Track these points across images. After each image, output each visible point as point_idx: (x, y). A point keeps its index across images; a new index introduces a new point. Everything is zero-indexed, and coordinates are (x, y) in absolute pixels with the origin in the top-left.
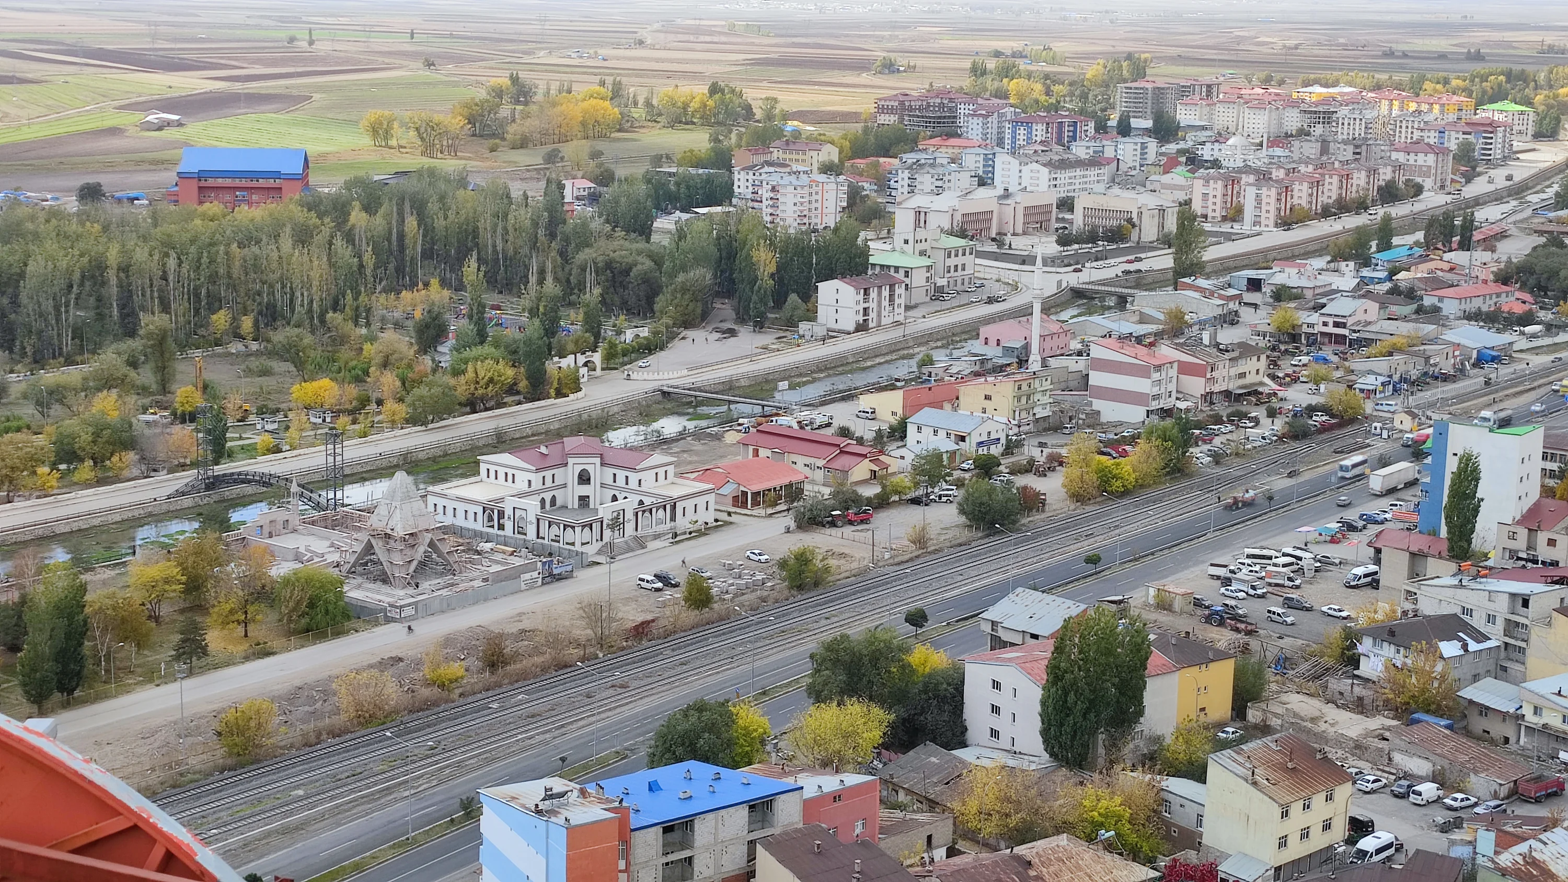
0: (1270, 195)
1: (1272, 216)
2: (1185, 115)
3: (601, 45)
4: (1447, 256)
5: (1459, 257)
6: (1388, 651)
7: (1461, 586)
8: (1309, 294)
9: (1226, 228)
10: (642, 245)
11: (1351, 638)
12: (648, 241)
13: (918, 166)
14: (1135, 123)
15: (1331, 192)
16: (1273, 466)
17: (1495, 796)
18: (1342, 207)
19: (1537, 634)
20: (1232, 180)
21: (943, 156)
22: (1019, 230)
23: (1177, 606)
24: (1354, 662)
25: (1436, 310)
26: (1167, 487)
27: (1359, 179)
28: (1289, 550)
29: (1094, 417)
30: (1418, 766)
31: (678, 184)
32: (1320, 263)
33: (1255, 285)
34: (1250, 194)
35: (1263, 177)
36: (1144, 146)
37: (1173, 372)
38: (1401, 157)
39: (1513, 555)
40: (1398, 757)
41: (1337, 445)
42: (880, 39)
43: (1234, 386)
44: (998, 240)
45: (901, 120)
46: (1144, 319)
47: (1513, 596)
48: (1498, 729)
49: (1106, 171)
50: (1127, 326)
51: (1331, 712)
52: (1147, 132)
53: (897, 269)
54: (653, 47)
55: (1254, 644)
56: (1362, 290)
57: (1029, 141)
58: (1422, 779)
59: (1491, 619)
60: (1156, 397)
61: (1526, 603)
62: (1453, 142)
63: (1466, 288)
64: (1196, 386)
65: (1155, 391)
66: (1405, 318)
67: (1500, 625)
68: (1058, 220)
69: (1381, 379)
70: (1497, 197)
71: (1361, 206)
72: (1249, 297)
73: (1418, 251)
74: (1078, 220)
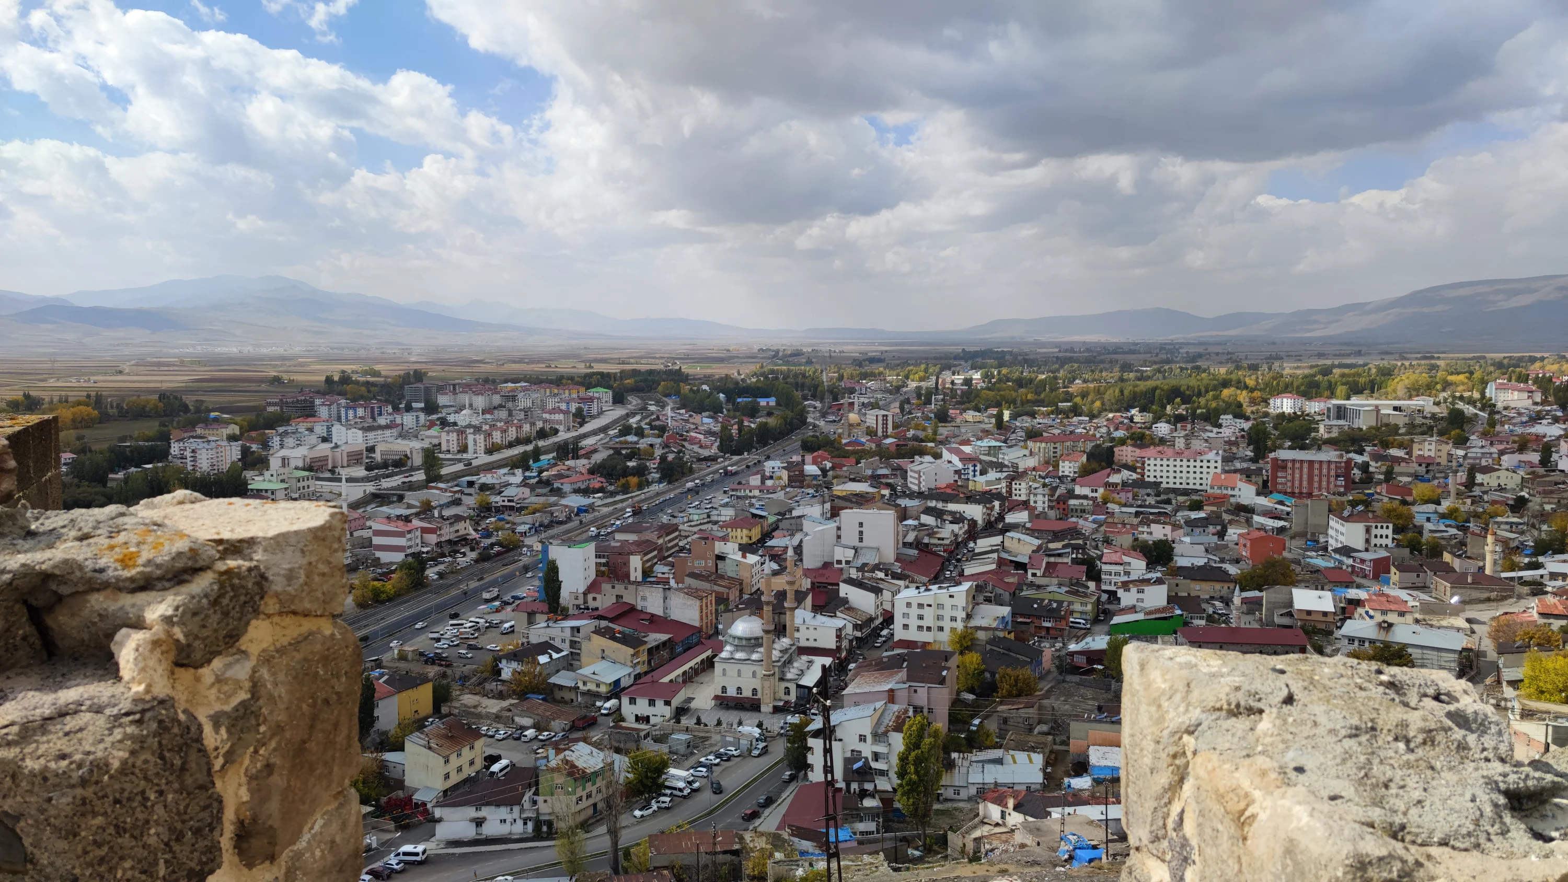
0: (480, 438)
1: (483, 448)
2: (442, 400)
3: (93, 374)
4: (567, 463)
5: (570, 463)
6: (514, 665)
7: (548, 626)
8: (497, 487)
9: (459, 456)
10: (100, 489)
11: (497, 660)
12: (105, 485)
13: (286, 433)
14: (414, 405)
15: (512, 434)
16: (470, 577)
17: (564, 730)
18: (518, 442)
19: (585, 645)
20: (461, 432)
21: (302, 428)
22: (345, 464)
23: (410, 657)
24: (499, 672)
25: (559, 489)
26: (414, 594)
27: (526, 428)
28: (472, 619)
29: (377, 562)
30: (526, 721)
31: (132, 452)
32: (505, 470)
33: (471, 484)
34: (471, 438)
35: (477, 429)
36: (417, 417)
37: (418, 533)
38: (546, 416)
39: (578, 607)
40: (517, 719)
41: (505, 561)
42: (275, 366)
43: (452, 537)
44: (332, 471)
45: (282, 409)
46: (409, 506)
47: (572, 628)
48: (568, 696)
49: (395, 432)
50: (401, 511)
51: (486, 702)
52: (422, 409)
53: (266, 491)
54: (128, 374)
55: (449, 671)
56: (524, 484)
57: (355, 417)
58: (527, 728)
59: (563, 641)
60: (410, 547)
61: (578, 631)
62: (573, 407)
63: (574, 478)
64: (432, 539)
65: (409, 543)
66: (544, 495)
67: (568, 643)
68: (367, 457)
69: (527, 527)
70: (594, 433)
71: (528, 441)
72: (467, 491)
73: (553, 461)
74: (378, 456)
